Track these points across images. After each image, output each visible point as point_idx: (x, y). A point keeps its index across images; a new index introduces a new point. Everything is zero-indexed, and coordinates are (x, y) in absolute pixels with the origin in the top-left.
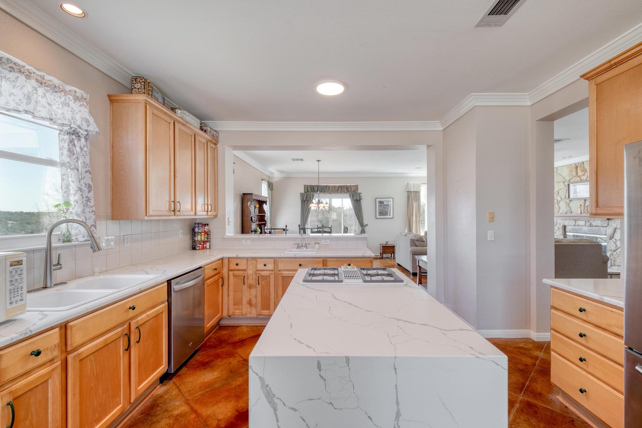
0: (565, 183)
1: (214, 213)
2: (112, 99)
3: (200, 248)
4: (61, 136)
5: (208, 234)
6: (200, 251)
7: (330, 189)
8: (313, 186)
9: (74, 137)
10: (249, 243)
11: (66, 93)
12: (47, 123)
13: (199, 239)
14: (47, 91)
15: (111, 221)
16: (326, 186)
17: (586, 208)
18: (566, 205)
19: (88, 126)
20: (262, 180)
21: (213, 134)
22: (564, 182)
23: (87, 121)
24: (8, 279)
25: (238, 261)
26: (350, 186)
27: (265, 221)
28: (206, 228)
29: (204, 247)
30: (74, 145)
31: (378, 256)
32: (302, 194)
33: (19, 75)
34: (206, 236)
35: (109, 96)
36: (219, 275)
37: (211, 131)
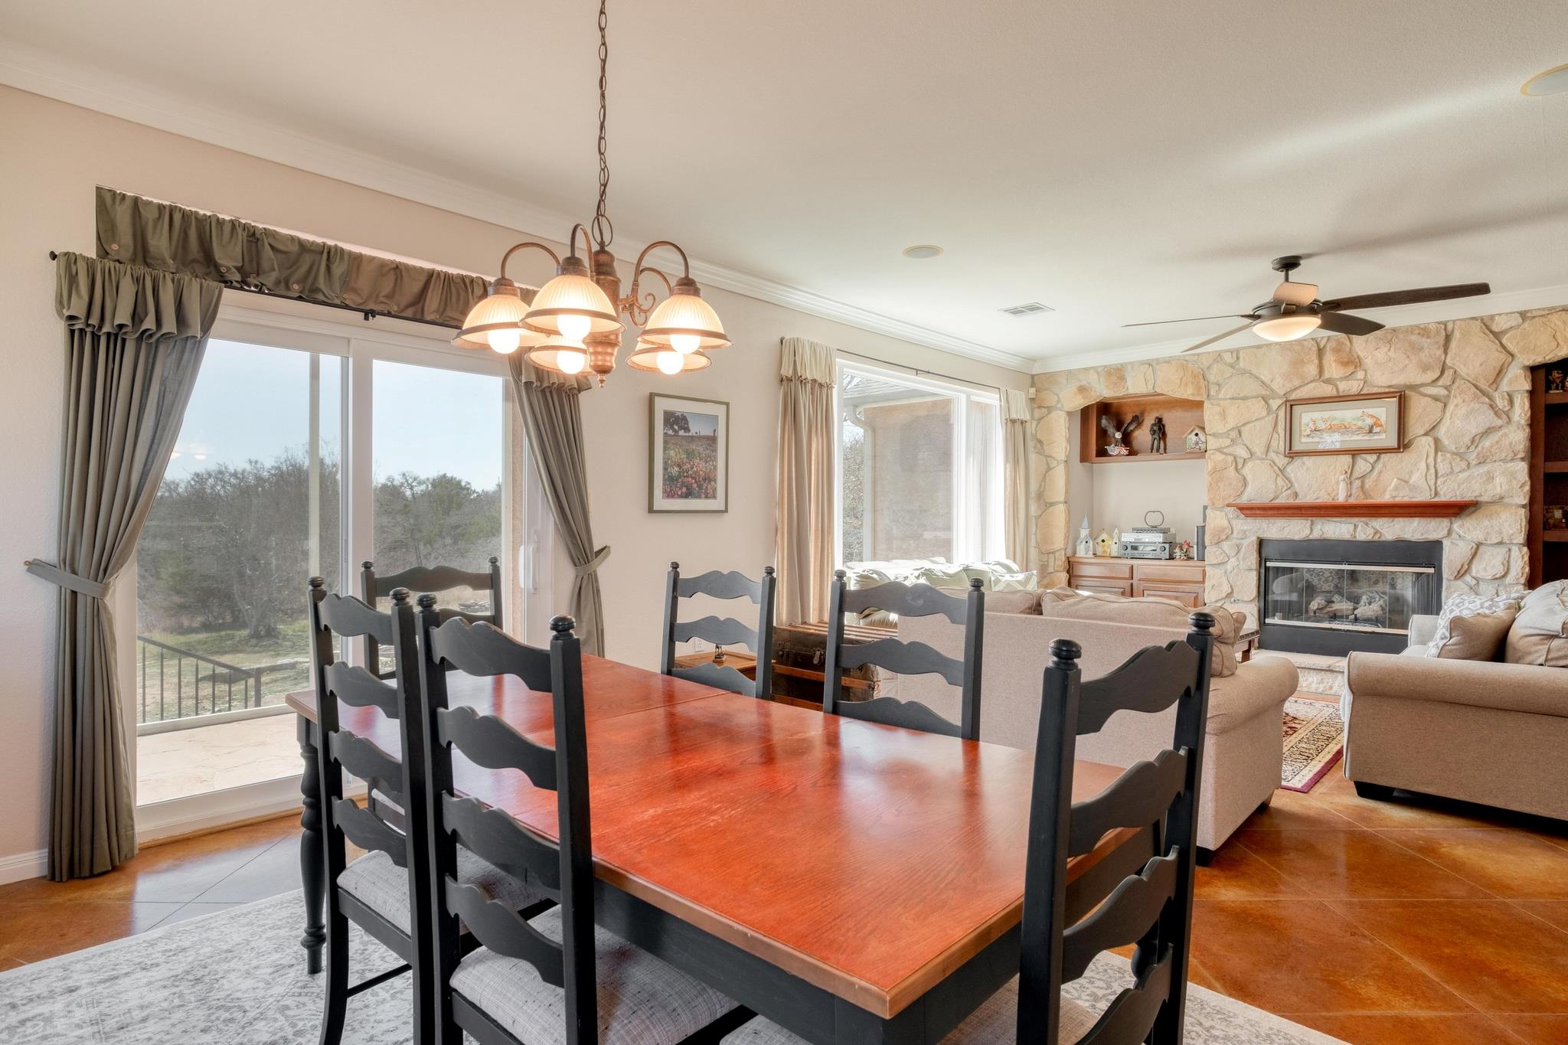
0: (1271, 402)
17: (1357, 483)
18: (1274, 471)
22: (1265, 399)
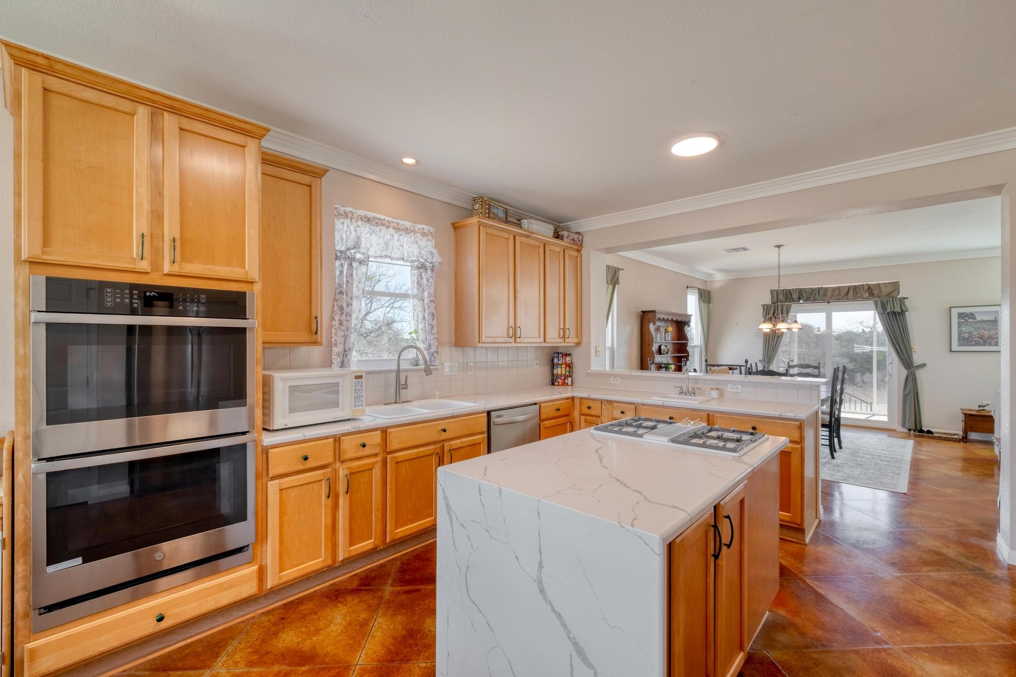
1: (576, 340)
2: (455, 227)
3: (560, 384)
4: (412, 271)
5: (570, 367)
6: (560, 387)
7: (829, 294)
8: (790, 291)
9: (422, 270)
10: (619, 382)
11: (414, 231)
12: (401, 262)
13: (559, 373)
14: (401, 235)
15: (454, 347)
16: (819, 289)
19: (433, 258)
20: (687, 287)
21: (574, 239)
23: (432, 253)
24: (354, 388)
25: (591, 404)
26: (879, 285)
27: (687, 352)
28: (568, 359)
29: (565, 383)
30: (422, 278)
31: (956, 435)
32: (765, 307)
33: (382, 228)
34: (568, 369)
35: (453, 224)
36: (567, 417)
37: (569, 235)
